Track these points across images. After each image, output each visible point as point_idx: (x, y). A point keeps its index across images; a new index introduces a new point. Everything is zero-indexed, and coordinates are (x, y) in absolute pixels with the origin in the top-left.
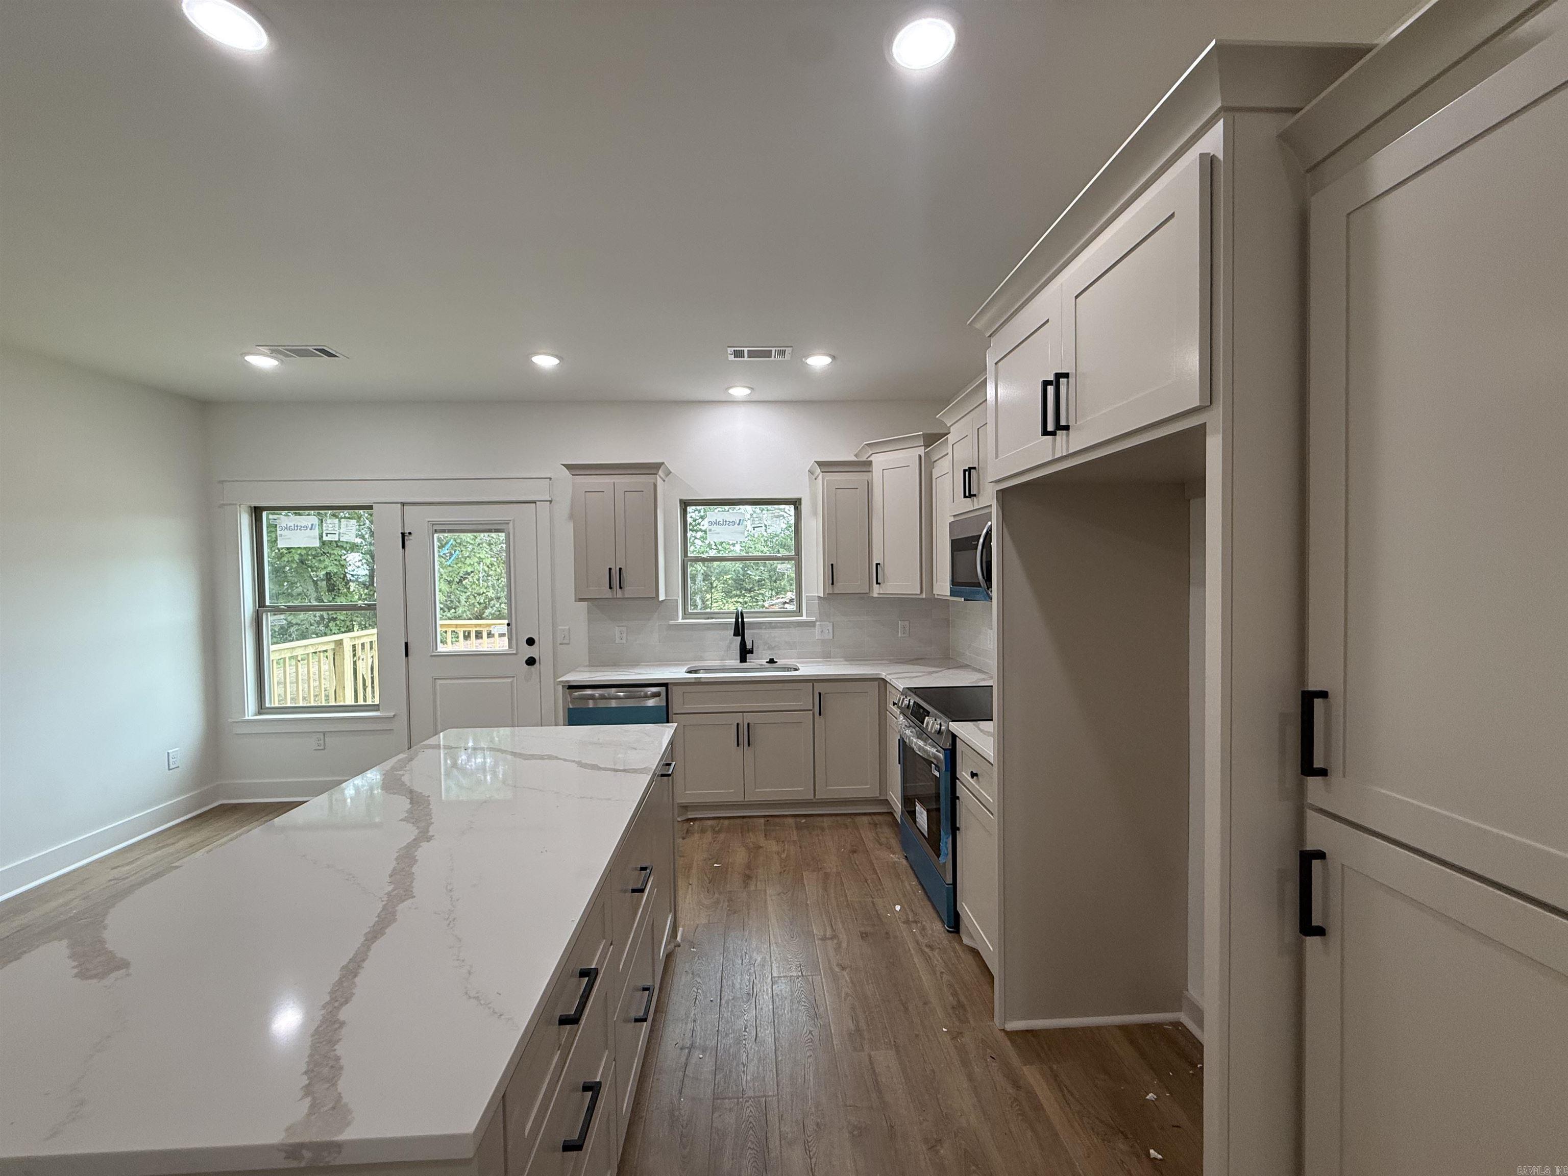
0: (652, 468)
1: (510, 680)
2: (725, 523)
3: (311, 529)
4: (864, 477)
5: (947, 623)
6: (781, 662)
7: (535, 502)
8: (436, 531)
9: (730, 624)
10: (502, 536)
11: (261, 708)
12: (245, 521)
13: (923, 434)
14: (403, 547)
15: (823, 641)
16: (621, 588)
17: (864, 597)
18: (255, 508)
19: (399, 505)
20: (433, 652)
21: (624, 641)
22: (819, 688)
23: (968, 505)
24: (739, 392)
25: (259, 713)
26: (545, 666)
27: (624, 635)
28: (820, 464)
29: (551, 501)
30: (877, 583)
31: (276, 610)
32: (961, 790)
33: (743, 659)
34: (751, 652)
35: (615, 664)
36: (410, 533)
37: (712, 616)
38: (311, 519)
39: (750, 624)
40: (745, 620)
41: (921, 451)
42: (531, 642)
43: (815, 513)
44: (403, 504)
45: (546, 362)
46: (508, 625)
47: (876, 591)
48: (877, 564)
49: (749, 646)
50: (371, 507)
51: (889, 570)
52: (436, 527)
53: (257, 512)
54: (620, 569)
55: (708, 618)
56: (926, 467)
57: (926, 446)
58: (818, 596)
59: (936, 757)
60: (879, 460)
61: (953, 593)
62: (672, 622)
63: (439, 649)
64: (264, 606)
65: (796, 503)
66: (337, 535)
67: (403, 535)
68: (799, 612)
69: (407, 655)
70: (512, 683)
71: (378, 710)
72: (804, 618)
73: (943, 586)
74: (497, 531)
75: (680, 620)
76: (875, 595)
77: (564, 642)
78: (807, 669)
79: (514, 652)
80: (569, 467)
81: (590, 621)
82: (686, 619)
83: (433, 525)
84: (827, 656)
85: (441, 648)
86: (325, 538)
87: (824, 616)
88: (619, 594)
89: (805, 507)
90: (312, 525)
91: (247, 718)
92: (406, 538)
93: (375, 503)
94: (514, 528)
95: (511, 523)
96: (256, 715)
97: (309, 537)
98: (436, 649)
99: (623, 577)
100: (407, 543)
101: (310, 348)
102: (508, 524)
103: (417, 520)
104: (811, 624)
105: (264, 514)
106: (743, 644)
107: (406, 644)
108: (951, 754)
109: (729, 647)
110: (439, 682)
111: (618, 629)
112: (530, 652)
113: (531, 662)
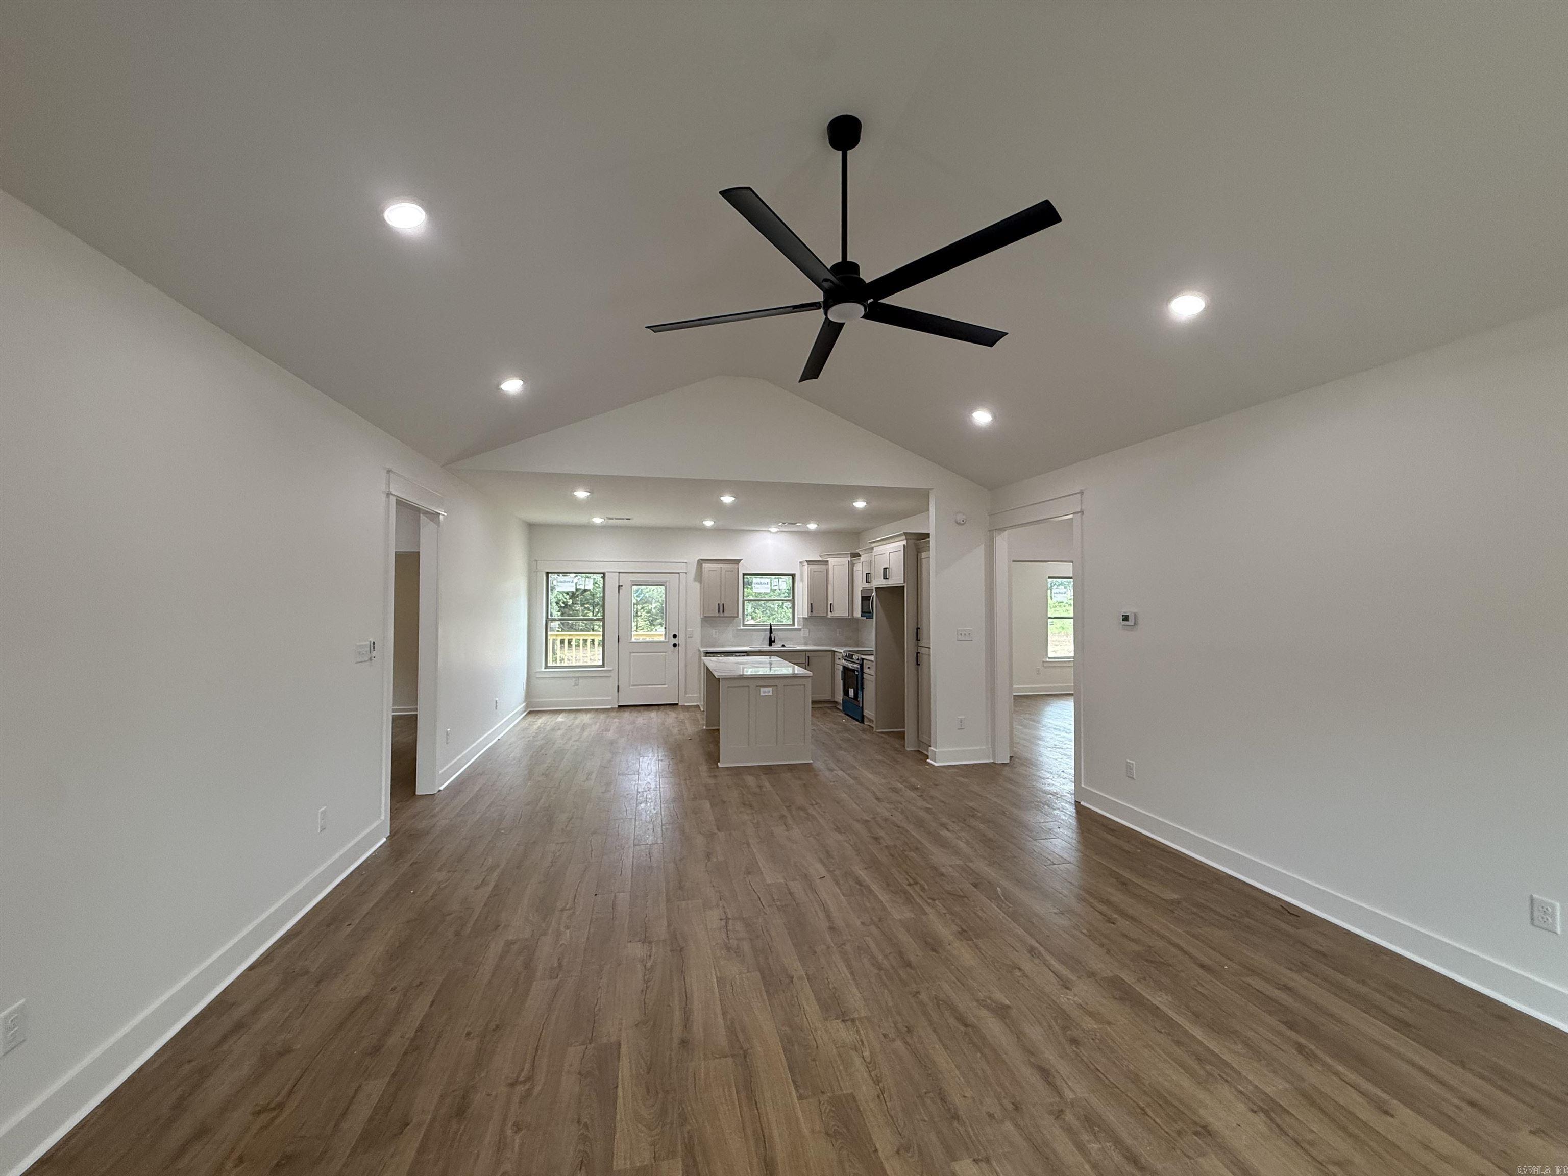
0: (738, 562)
1: (664, 654)
2: (761, 584)
4: (824, 567)
5: (857, 630)
6: (787, 646)
7: (679, 573)
8: (633, 585)
9: (765, 630)
10: (663, 587)
11: (546, 667)
12: (543, 578)
13: (851, 554)
14: (619, 592)
15: (804, 638)
16: (723, 612)
17: (824, 618)
18: (547, 572)
19: (617, 573)
20: (630, 640)
21: (717, 636)
22: (808, 654)
23: (867, 585)
24: (774, 530)
25: (545, 668)
26: (682, 648)
27: (717, 634)
28: (807, 561)
29: (686, 573)
30: (831, 612)
32: (865, 676)
33: (770, 645)
34: (774, 641)
35: (713, 646)
36: (622, 586)
37: (757, 626)
38: (571, 578)
39: (774, 629)
40: (772, 628)
41: (849, 559)
42: (675, 636)
43: (802, 580)
44: (619, 573)
46: (665, 628)
47: (830, 615)
48: (831, 604)
49: (773, 639)
50: (605, 574)
51: (835, 606)
53: (547, 574)
54: (723, 604)
55: (755, 627)
56: (851, 566)
57: (852, 557)
58: (803, 618)
59: (857, 668)
60: (832, 561)
61: (862, 616)
62: (739, 628)
64: (549, 618)
65: (793, 576)
66: (584, 586)
67: (619, 586)
68: (794, 624)
69: (618, 641)
70: (666, 656)
71: (604, 667)
72: (796, 627)
73: (858, 613)
74: (661, 585)
75: (742, 628)
76: (829, 617)
77: (690, 636)
78: (799, 648)
79: (667, 641)
80: (698, 560)
81: (704, 629)
82: (744, 627)
83: (632, 582)
84: (806, 644)
85: (633, 639)
86: (578, 587)
87: (805, 626)
88: (722, 615)
89: (797, 578)
90: (571, 581)
91: (541, 671)
92: (620, 588)
93: (607, 572)
95: (668, 584)
97: (571, 586)
99: (725, 607)
100: (620, 590)
102: (666, 582)
103: (626, 580)
104: (800, 630)
105: (550, 575)
106: (770, 638)
107: (618, 637)
108: (862, 666)
109: (764, 638)
110: (632, 654)
111: (714, 631)
112: (675, 641)
113: (675, 645)
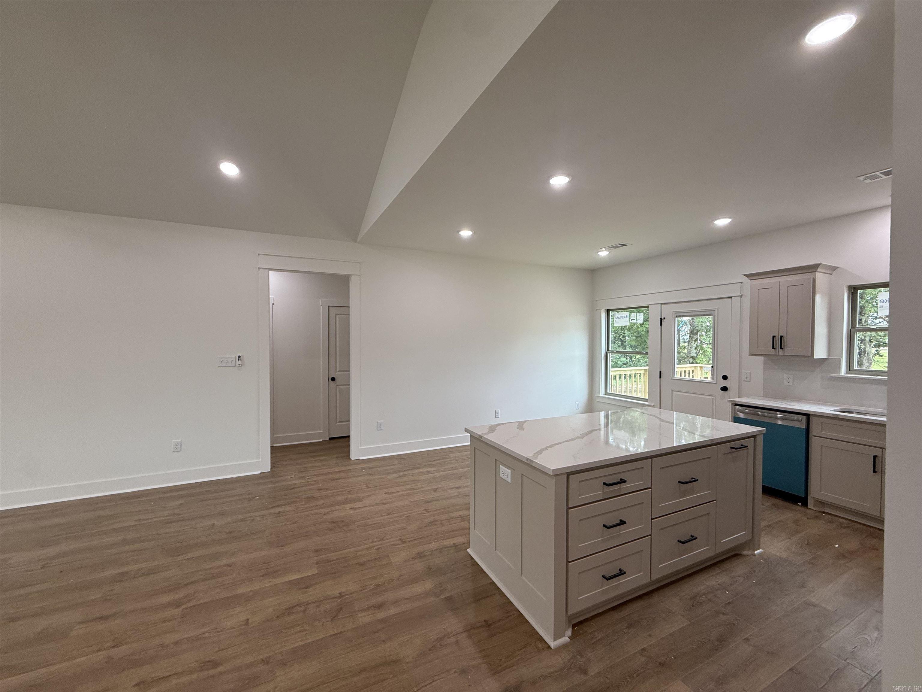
1: (712, 397)
3: (626, 318)
7: (731, 297)
8: (677, 317)
10: (710, 318)
11: (606, 393)
12: (604, 315)
14: (661, 325)
16: (782, 349)
18: (608, 310)
19: (660, 305)
20: (672, 377)
21: (791, 384)
26: (733, 392)
27: (791, 381)
29: (741, 296)
31: (613, 352)
35: (784, 398)
36: (664, 318)
37: (877, 373)
38: (626, 314)
42: (725, 378)
44: (662, 304)
45: (722, 222)
46: (712, 367)
50: (648, 307)
52: (676, 315)
53: (608, 311)
54: (782, 337)
55: (874, 375)
62: (832, 375)
63: (675, 376)
64: (609, 351)
66: (636, 320)
67: (661, 319)
69: (660, 377)
70: (712, 399)
71: (647, 402)
74: (708, 315)
75: (843, 374)
77: (747, 380)
79: (715, 382)
80: (748, 276)
81: (764, 368)
82: (848, 374)
83: (675, 313)
85: (677, 376)
86: (631, 322)
88: (781, 352)
90: (627, 316)
91: (601, 395)
92: (662, 320)
93: (650, 304)
94: (718, 314)
96: (604, 395)
97: (625, 321)
98: (674, 376)
99: (784, 341)
100: (663, 323)
101: (617, 245)
102: (715, 311)
103: (668, 311)
105: (611, 312)
107: (660, 372)
110: (675, 393)
111: (785, 376)
112: (724, 383)
113: (724, 389)
